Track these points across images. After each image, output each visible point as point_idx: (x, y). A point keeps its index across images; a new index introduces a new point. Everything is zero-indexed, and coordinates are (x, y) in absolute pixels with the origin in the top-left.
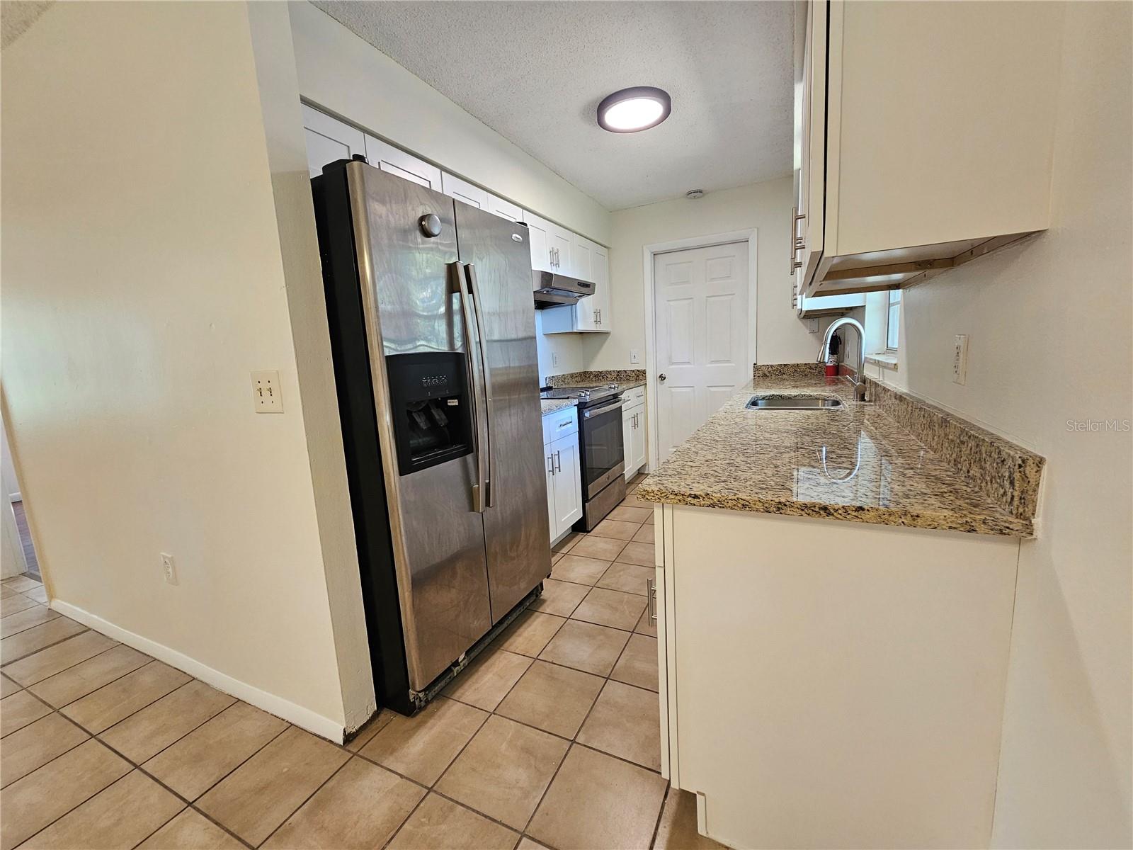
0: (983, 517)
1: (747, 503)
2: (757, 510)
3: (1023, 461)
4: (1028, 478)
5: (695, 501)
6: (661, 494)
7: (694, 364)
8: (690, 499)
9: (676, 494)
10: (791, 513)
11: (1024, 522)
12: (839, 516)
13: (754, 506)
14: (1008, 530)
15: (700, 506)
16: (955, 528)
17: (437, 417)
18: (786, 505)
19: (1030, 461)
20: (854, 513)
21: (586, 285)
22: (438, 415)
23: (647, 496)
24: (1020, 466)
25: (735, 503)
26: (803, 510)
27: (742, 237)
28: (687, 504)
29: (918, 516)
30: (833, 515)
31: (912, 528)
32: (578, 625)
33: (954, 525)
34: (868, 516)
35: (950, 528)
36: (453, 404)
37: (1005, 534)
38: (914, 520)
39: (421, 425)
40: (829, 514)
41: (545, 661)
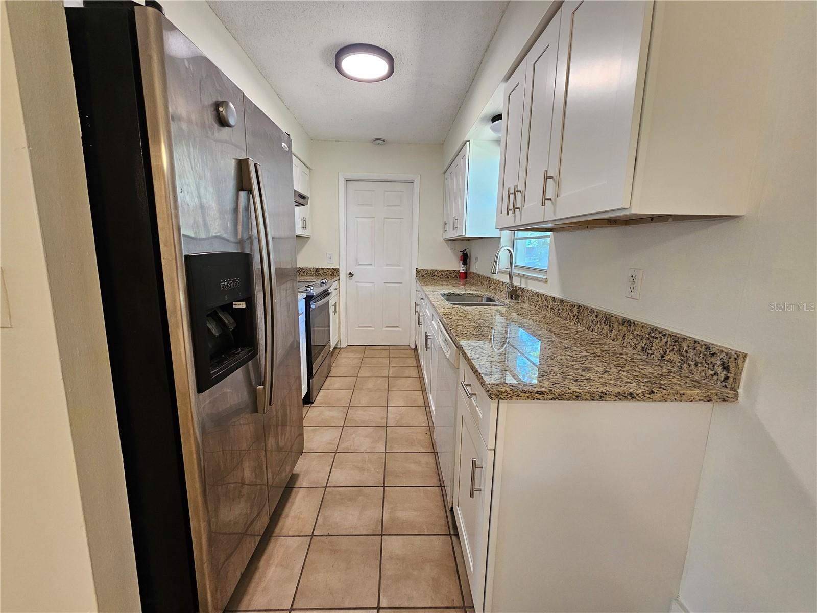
0: (716, 392)
1: (580, 395)
2: (586, 400)
3: (738, 356)
4: (738, 365)
5: (541, 397)
6: (513, 393)
7: (375, 266)
8: (537, 395)
9: (526, 393)
10: (609, 399)
11: (735, 393)
12: (639, 399)
13: (584, 397)
14: (727, 398)
15: (544, 400)
16: (702, 400)
17: (226, 322)
18: (606, 394)
19: (741, 356)
20: (648, 396)
21: (303, 197)
22: (227, 319)
23: (501, 396)
24: (736, 359)
25: (570, 395)
26: (616, 396)
27: (410, 179)
28: (534, 400)
29: (683, 394)
30: (635, 398)
31: (679, 402)
32: (337, 491)
33: (702, 398)
34: (656, 397)
35: (700, 400)
36: (240, 306)
37: (725, 401)
38: (681, 397)
39: (214, 331)
40: (633, 398)
41: (322, 536)
